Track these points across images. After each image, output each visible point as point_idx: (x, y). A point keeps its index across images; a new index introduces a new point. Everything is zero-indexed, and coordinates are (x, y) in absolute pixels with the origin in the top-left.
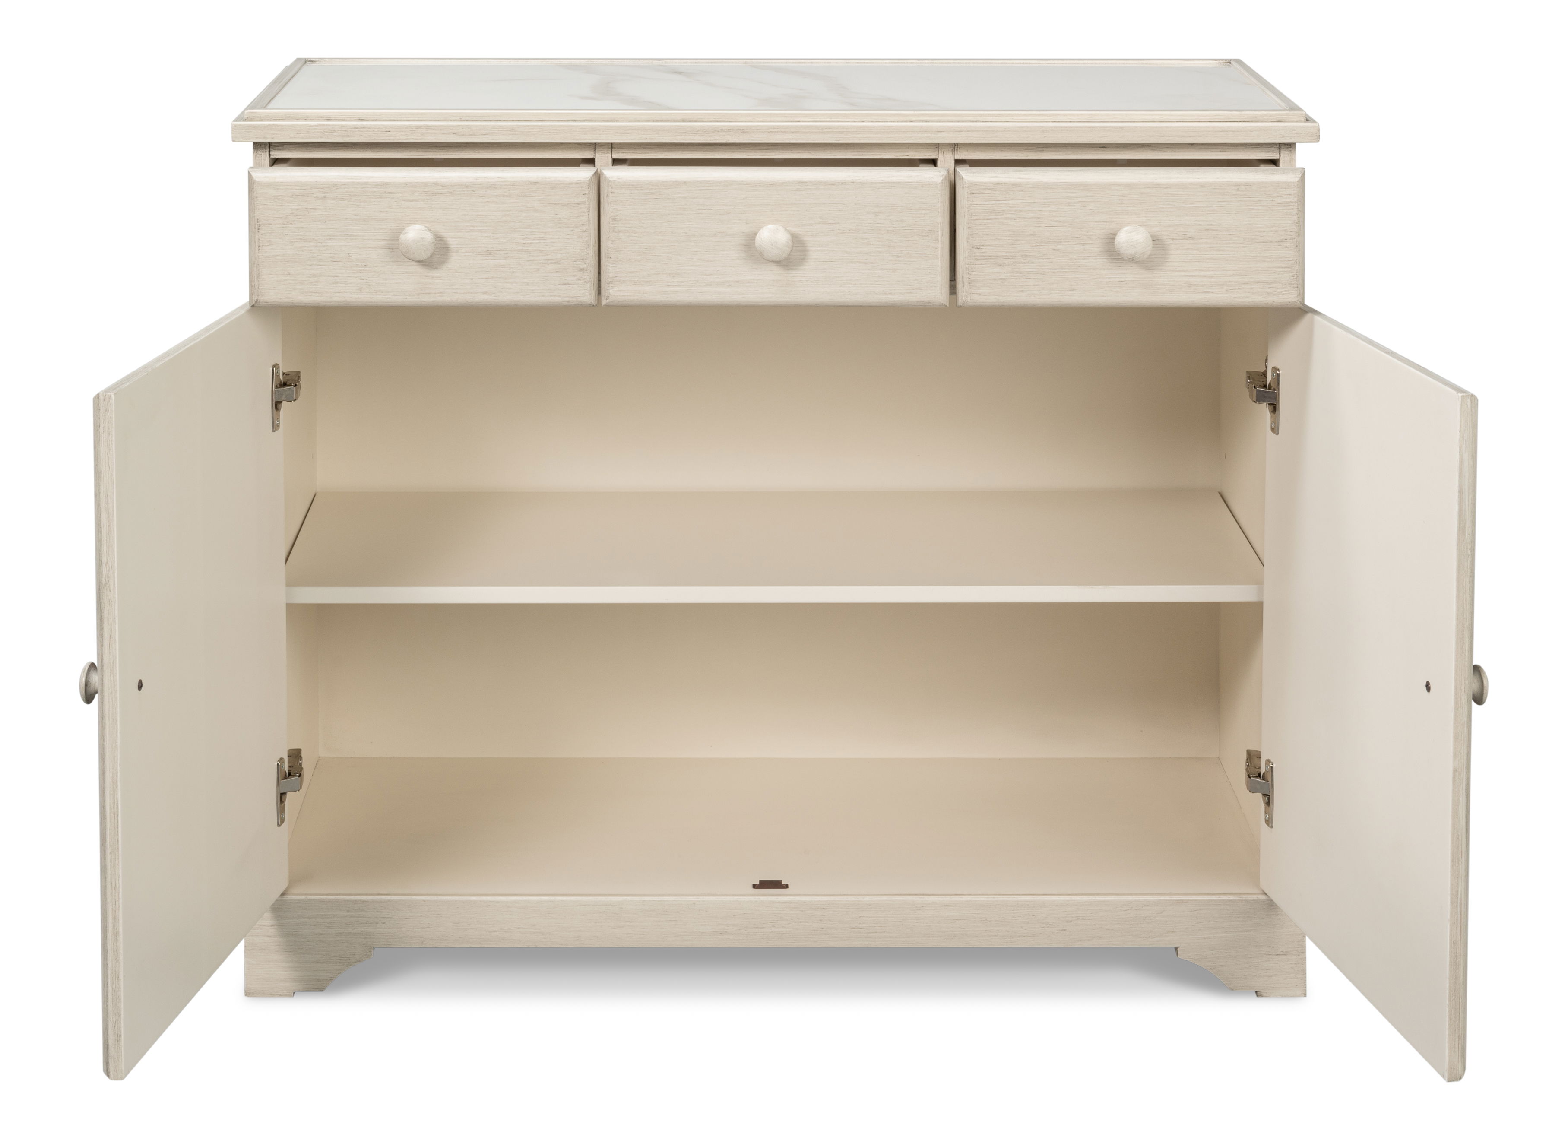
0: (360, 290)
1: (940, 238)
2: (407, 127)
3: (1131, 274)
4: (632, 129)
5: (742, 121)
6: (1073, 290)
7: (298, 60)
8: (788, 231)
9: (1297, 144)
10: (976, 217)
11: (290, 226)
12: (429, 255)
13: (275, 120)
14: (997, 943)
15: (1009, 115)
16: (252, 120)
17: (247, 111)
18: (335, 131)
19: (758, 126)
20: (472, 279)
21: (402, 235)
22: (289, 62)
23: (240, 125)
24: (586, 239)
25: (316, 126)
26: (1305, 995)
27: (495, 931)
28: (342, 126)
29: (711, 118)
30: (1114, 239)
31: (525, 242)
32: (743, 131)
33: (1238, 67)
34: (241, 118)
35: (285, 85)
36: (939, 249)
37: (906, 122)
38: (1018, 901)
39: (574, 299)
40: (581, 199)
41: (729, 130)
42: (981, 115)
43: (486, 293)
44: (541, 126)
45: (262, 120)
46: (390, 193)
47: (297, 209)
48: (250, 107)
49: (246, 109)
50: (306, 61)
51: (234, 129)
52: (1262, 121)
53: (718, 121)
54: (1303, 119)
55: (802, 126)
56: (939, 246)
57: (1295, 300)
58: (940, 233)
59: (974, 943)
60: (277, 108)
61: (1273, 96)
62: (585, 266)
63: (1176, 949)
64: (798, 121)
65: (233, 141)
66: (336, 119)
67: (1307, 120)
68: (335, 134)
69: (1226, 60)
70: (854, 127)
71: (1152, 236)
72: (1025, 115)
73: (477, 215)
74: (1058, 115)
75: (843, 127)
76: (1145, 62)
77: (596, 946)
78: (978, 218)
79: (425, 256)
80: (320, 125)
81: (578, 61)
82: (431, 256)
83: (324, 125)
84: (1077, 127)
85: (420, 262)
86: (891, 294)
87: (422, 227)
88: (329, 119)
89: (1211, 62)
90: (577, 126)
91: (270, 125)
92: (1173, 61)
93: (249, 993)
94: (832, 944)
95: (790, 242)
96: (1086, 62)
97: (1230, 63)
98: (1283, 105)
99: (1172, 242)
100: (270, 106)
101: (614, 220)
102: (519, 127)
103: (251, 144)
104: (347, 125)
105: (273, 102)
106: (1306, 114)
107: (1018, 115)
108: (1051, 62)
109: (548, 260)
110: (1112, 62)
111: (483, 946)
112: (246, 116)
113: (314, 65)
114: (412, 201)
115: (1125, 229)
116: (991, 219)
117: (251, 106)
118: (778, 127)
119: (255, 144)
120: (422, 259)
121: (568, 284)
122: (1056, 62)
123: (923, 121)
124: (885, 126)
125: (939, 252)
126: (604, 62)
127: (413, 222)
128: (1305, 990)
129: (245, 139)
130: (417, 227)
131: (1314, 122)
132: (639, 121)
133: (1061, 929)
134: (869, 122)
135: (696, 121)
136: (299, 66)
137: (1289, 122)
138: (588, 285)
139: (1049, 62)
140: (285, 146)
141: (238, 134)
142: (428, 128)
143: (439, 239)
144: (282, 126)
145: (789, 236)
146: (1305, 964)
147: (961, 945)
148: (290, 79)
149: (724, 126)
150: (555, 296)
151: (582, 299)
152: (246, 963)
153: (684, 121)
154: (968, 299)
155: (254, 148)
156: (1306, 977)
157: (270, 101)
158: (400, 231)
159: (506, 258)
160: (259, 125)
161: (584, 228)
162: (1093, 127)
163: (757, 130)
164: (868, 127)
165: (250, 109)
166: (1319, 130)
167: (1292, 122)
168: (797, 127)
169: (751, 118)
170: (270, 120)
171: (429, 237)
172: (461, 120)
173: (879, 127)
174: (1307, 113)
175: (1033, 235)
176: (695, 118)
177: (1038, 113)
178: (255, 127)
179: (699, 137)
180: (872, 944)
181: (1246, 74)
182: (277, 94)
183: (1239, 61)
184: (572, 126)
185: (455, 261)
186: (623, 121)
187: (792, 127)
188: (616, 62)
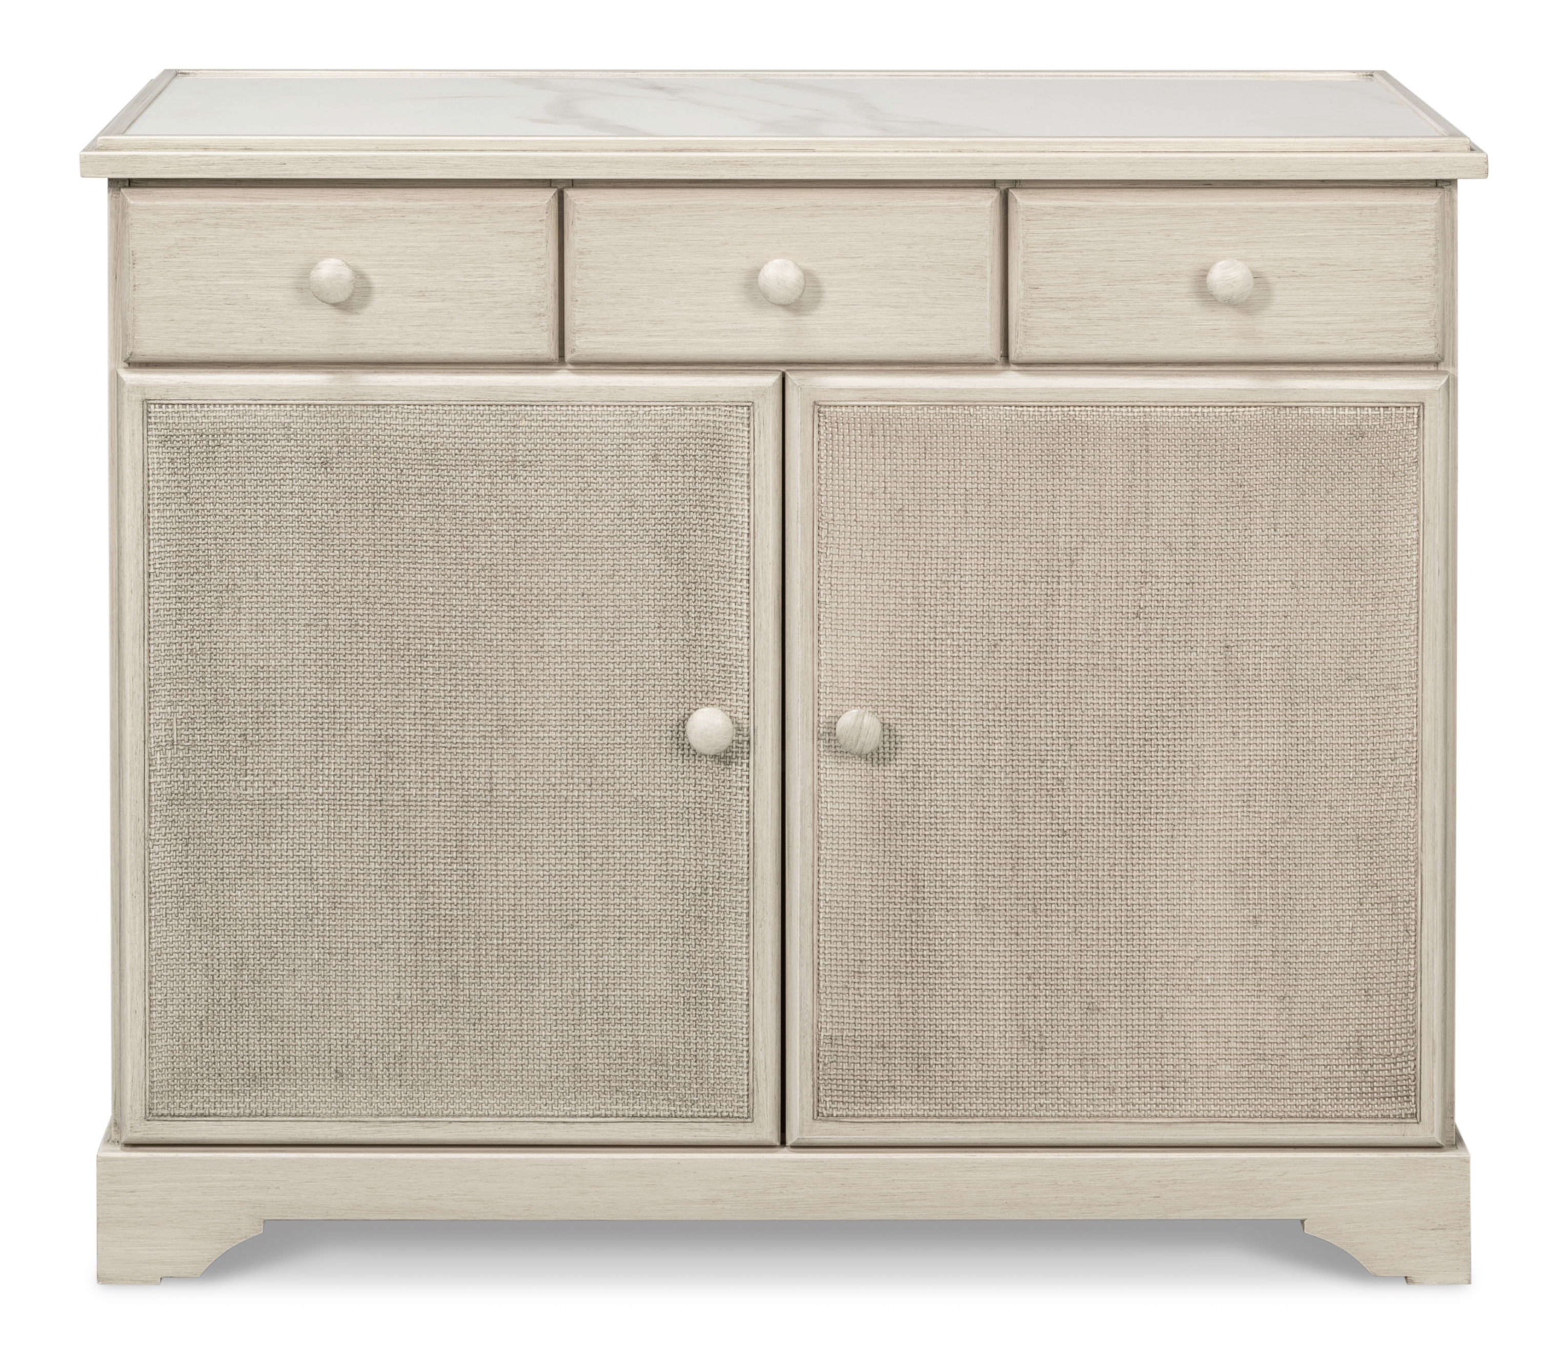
0: (261, 340)
1: (989, 276)
2: (307, 158)
3: (1226, 320)
4: (598, 161)
5: (741, 151)
6: (1155, 340)
7: (167, 71)
8: (800, 267)
9: (1459, 181)
10: (1033, 250)
11: (173, 260)
12: (347, 296)
13: (136, 149)
14: (1072, 1214)
15: (1087, 142)
16: (106, 150)
17: (100, 138)
18: (213, 164)
19: (761, 157)
20: (401, 327)
21: (313, 272)
22: (154, 75)
23: (92, 156)
24: (544, 276)
25: (189, 157)
26: (1469, 1282)
27: (421, 1199)
30: (1205, 276)
31: (466, 280)
32: (742, 163)
33: (1383, 81)
34: (92, 147)
35: (150, 104)
36: (988, 289)
37: (952, 151)
38: (1098, 1159)
39: (529, 351)
40: (537, 227)
41: (724, 162)
42: (1049, 143)
43: (417, 344)
44: (481, 157)
45: (120, 150)
46: (298, 219)
47: (183, 239)
48: (104, 132)
49: (99, 135)
50: (178, 73)
51: (84, 161)
52: (1413, 151)
53: (709, 151)
54: (1466, 148)
55: (819, 158)
56: (988, 285)
57: (1433, 352)
58: (988, 269)
59: (1042, 1214)
60: (140, 133)
61: (1429, 119)
62: (542, 310)
63: (1302, 1222)
64: (814, 151)
65: (82, 176)
67: (1472, 150)
68: (214, 167)
69: (1367, 72)
70: (886, 158)
71: (1253, 272)
73: (407, 247)
74: (1150, 142)
75: (872, 159)
76: (1262, 74)
77: (552, 1218)
78: (1036, 250)
79: (341, 297)
80: (195, 156)
81: (528, 74)
82: (350, 298)
83: (199, 156)
84: (1174, 159)
85: (335, 305)
86: (927, 345)
87: (339, 262)
89: (1348, 74)
90: (527, 158)
91: (130, 156)
92: (1298, 74)
93: (103, 1279)
94: (857, 1215)
95: (802, 281)
96: (1186, 74)
97: (1371, 75)
98: (1441, 129)
99: (1278, 280)
100: (130, 131)
101: (581, 253)
102: (452, 158)
103: (106, 181)
104: (229, 156)
105: (134, 126)
106: (1471, 142)
107: (1098, 142)
108: (1141, 74)
109: (496, 303)
110: (1219, 74)
111: (405, 1218)
112: (99, 145)
113: (187, 78)
114: (327, 228)
115: (1219, 264)
116: (1052, 252)
117: (106, 131)
118: (788, 158)
119: (110, 180)
120: (338, 301)
121: (521, 333)
122: (1147, 74)
123: (974, 151)
124: (926, 158)
125: (988, 293)
126: (563, 74)
127: (327, 255)
128: (1470, 1275)
129: (97, 175)
130: (332, 261)
131: (1481, 151)
132: (607, 151)
133: (1154, 1195)
134: (905, 152)
135: (681, 151)
136: (168, 79)
137: (1448, 152)
138: (546, 334)
139: (1137, 74)
140: (150, 184)
141: (88, 168)
142: (335, 159)
143: (359, 275)
144: (146, 157)
145: (800, 273)
146: (1470, 1242)
147: (1024, 1217)
148: (157, 97)
149: (718, 158)
150: (504, 348)
151: (539, 351)
152: (99, 1240)
153: (665, 151)
154: (1024, 352)
155: (109, 186)
156: (1470, 1258)
157: (131, 125)
158: (312, 266)
159: (443, 301)
160: (116, 157)
161: (541, 263)
162: (1195, 159)
164: (904, 158)
165: (104, 135)
166: (1487, 163)
167: (1453, 152)
168: (811, 158)
169: (751, 147)
170: (130, 149)
171: (347, 273)
172: (377, 150)
173: (918, 158)
174: (1473, 140)
175: (1104, 272)
176: (680, 147)
177: (1124, 140)
178: (111, 159)
179: (685, 172)
180: (909, 1215)
181: (1393, 89)
182: (139, 115)
183: (1384, 74)
184: (521, 158)
185: (378, 303)
186: (586, 151)
187: (805, 158)
188: (578, 75)
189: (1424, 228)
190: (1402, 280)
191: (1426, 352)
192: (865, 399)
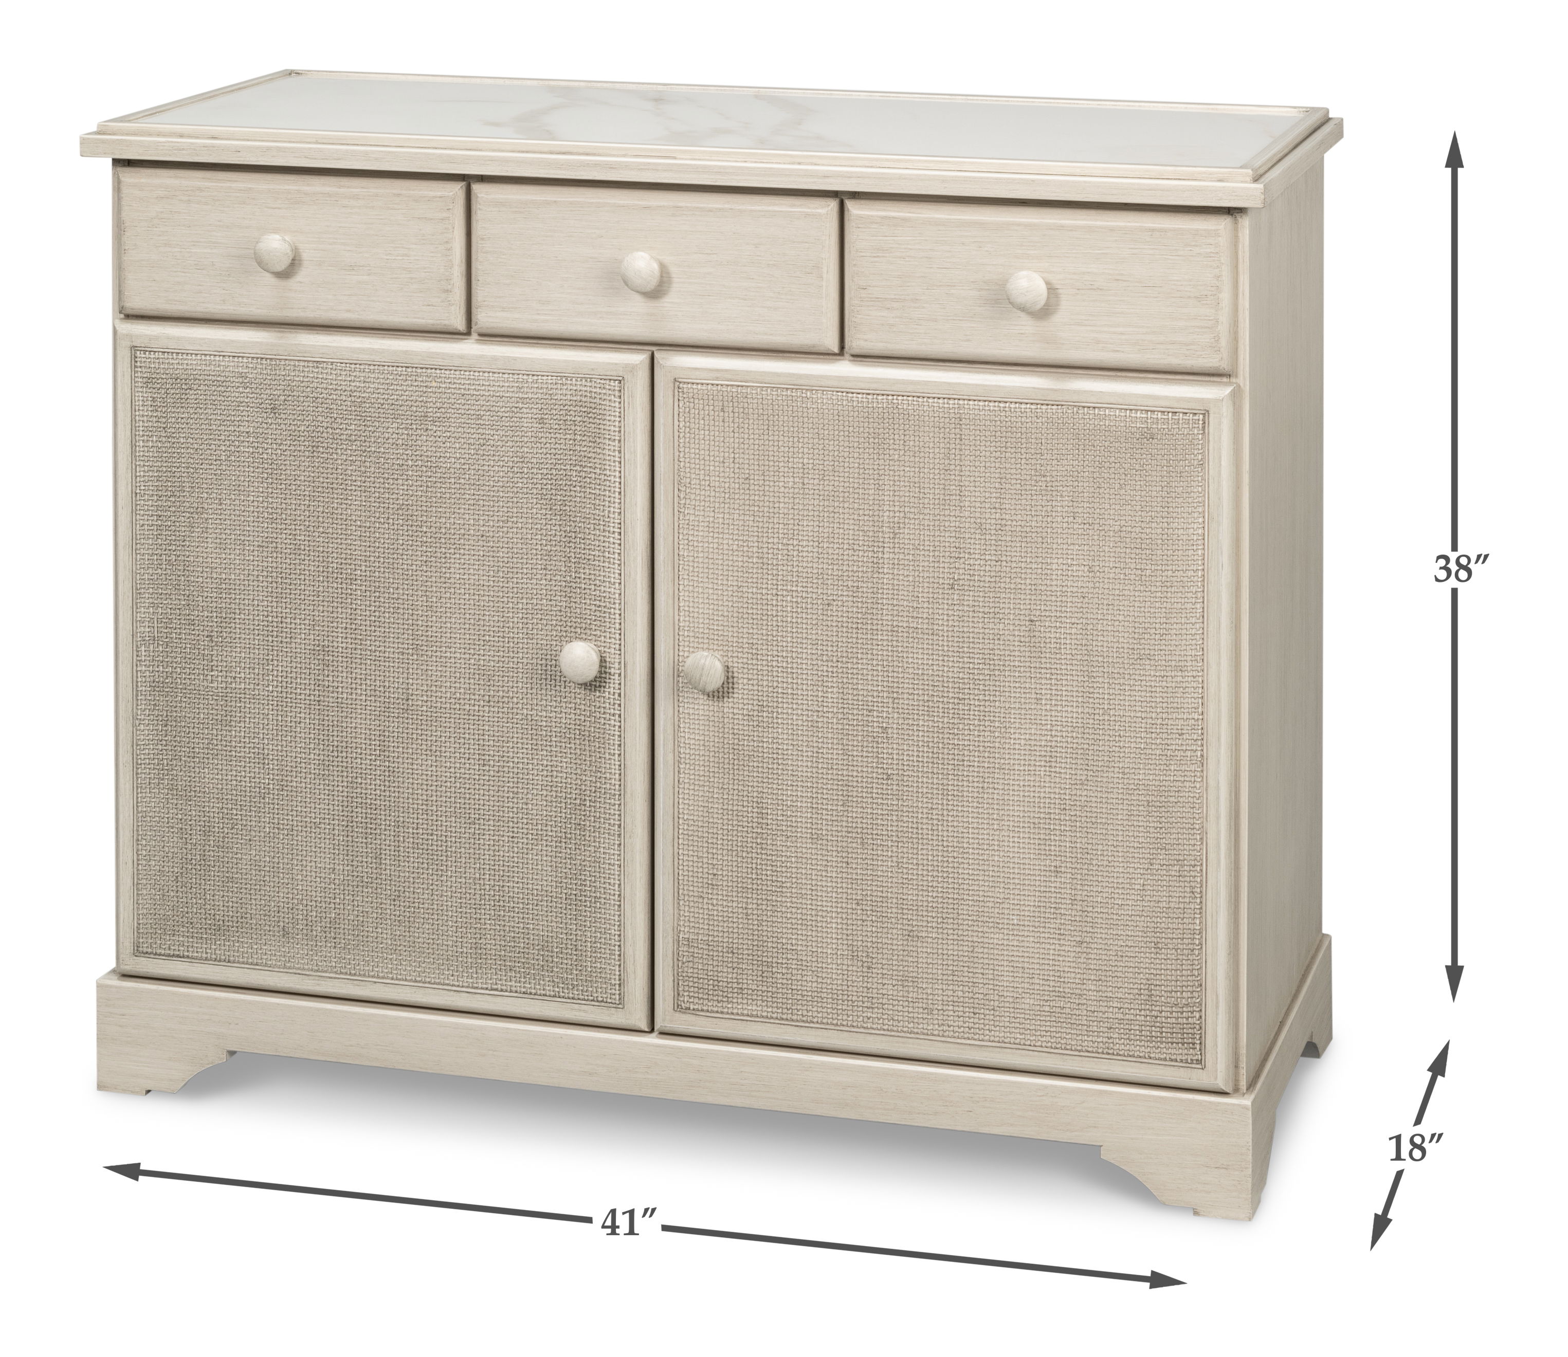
0: (224, 301)
1: (827, 276)
2: (258, 148)
4: (492, 159)
5: (614, 156)
8: (658, 261)
10: (861, 254)
11: (155, 229)
13: (127, 134)
15: (910, 160)
16: (105, 134)
18: (183, 149)
19: (628, 162)
23: (95, 139)
24: (451, 258)
25: (166, 142)
26: (1251, 1219)
27: (352, 1046)
28: (192, 144)
29: (581, 151)
31: (388, 257)
32: (611, 167)
37: (793, 163)
39: (438, 322)
40: (446, 215)
41: (596, 165)
42: (877, 160)
43: (349, 311)
45: (114, 134)
46: (253, 199)
47: (162, 212)
51: (83, 142)
53: (587, 154)
55: (679, 165)
56: (827, 284)
57: (1217, 365)
58: (824, 270)
62: (450, 287)
63: (1099, 1147)
64: (675, 158)
65: (83, 155)
66: (190, 137)
68: (184, 152)
70: (735, 167)
72: (926, 161)
74: (965, 162)
75: (720, 167)
78: (864, 254)
79: (281, 267)
80: (171, 142)
82: (286, 268)
83: (174, 142)
85: (276, 273)
86: (771, 334)
87: (280, 237)
88: (181, 136)
91: (122, 140)
93: (102, 1086)
95: (658, 273)
103: (109, 160)
104: (197, 143)
109: (412, 278)
114: (276, 208)
115: (1017, 274)
116: (878, 256)
118: (650, 164)
119: (112, 159)
120: (278, 270)
121: (431, 305)
123: (812, 164)
127: (276, 231)
129: (103, 154)
130: (275, 236)
132: (503, 151)
133: (967, 1108)
134: (752, 162)
137: (1232, 182)
138: (452, 308)
141: (86, 149)
142: (279, 149)
144: (130, 141)
145: (656, 265)
149: (593, 161)
151: (451, 322)
153: (551, 153)
154: (857, 344)
155: (113, 165)
158: (259, 239)
159: (369, 275)
160: (112, 140)
161: (448, 246)
162: (1000, 179)
163: (627, 166)
164: (750, 168)
167: (1237, 182)
168: (669, 164)
169: (624, 153)
170: (121, 134)
171: (286, 247)
172: (317, 143)
173: (764, 168)
175: (924, 277)
176: (564, 150)
177: (943, 159)
178: (108, 142)
179: (563, 172)
184: (429, 154)
186: (486, 150)
187: (665, 164)
189: (1209, 250)
190: (1189, 297)
191: (1211, 365)
192: (717, 379)
